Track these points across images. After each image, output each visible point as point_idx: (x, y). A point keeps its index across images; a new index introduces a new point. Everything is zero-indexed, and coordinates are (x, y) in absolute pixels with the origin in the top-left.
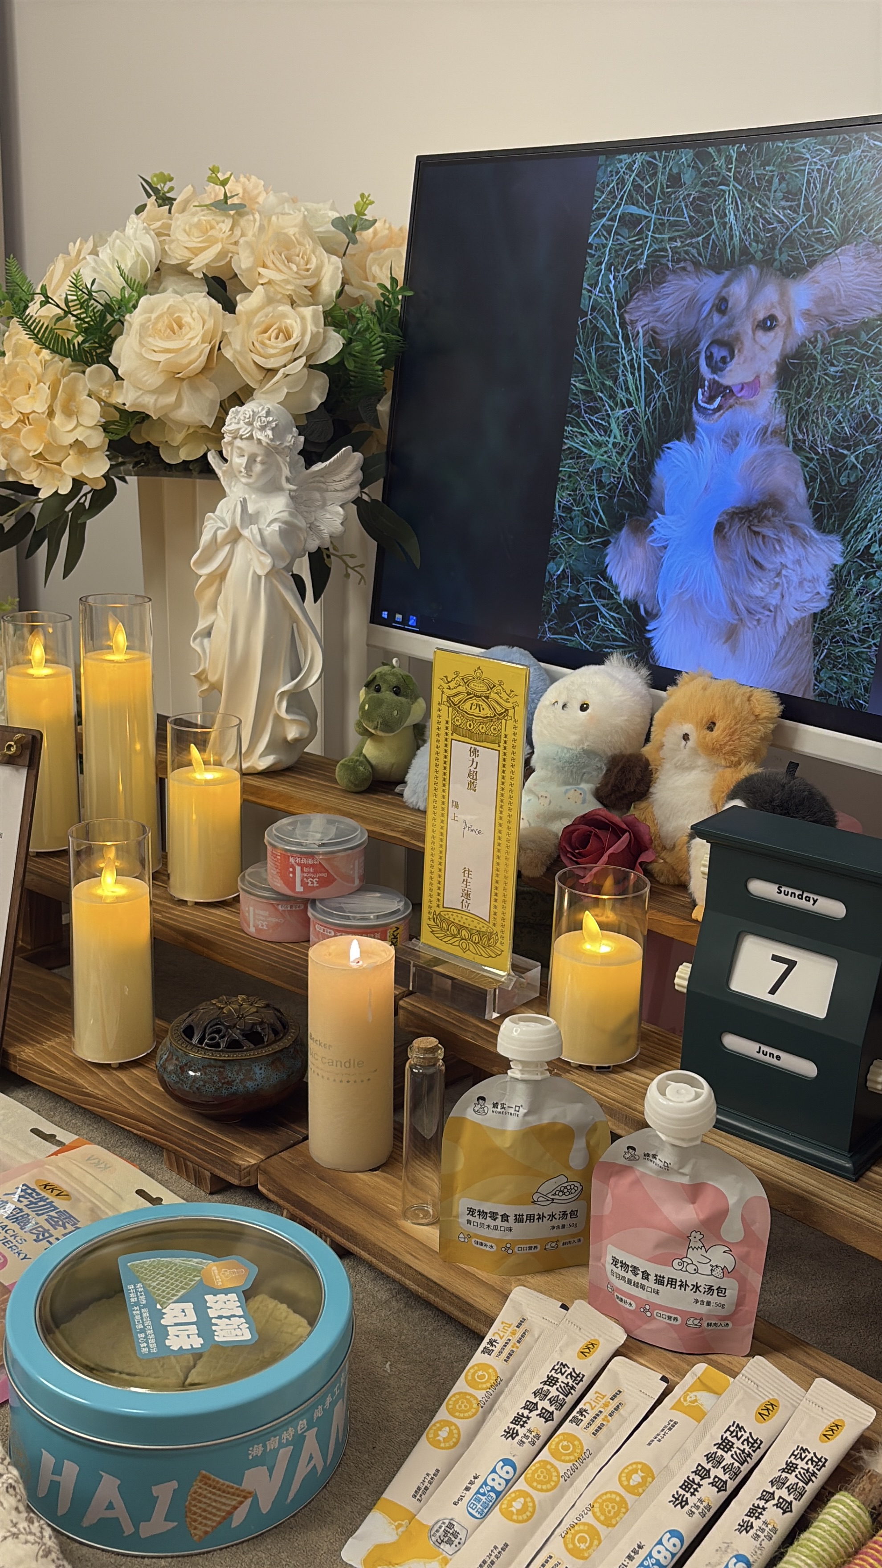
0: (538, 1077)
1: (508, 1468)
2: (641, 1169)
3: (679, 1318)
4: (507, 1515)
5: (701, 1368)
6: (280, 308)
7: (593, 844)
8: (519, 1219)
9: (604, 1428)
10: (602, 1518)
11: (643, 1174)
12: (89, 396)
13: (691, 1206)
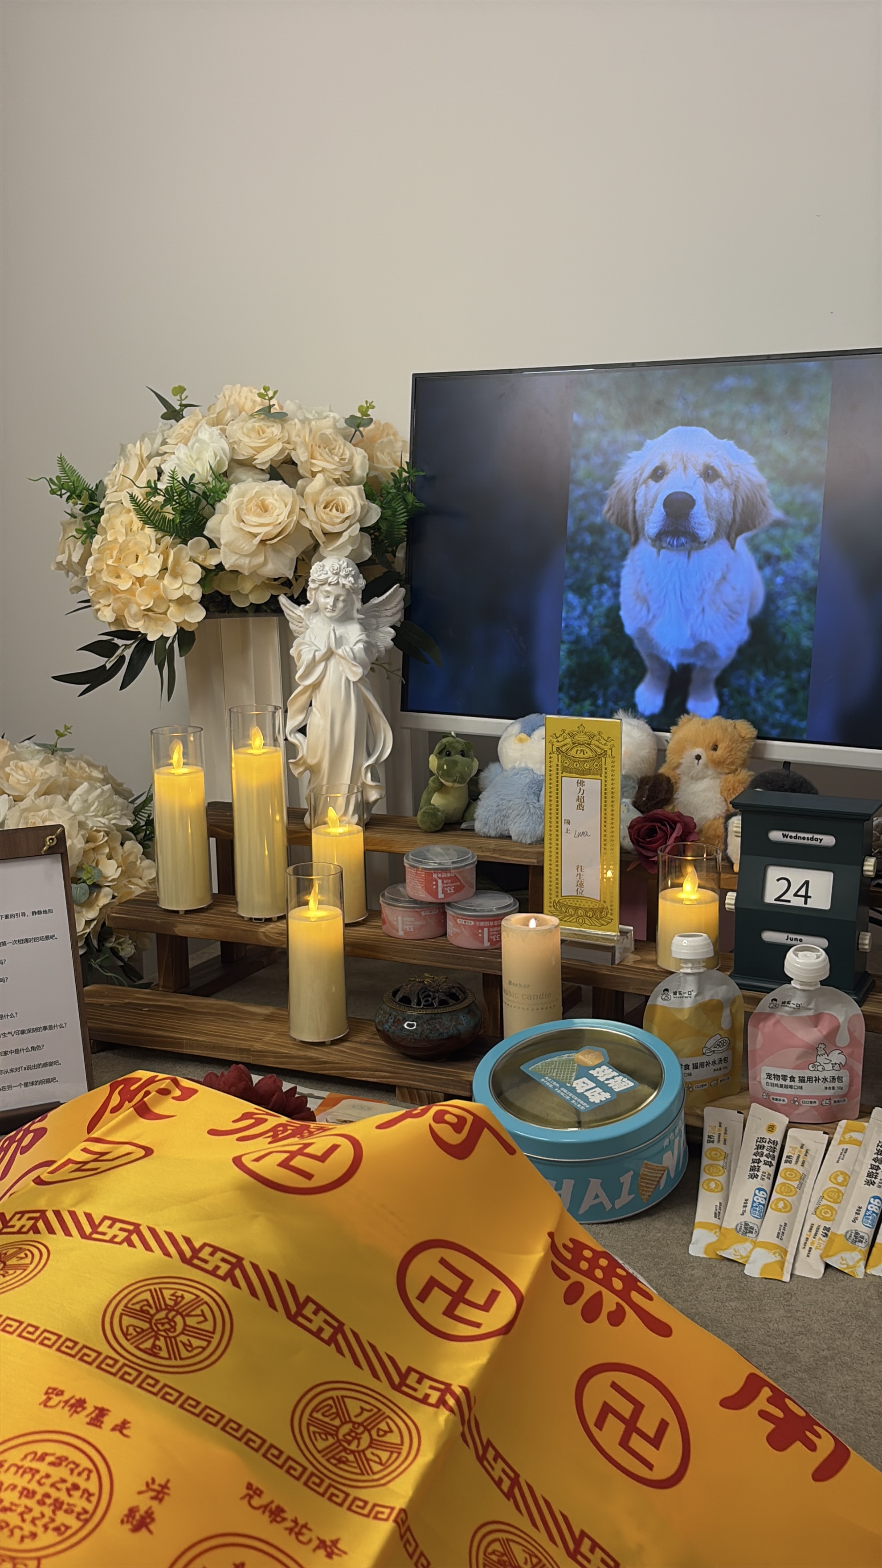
0: (702, 970)
1: (762, 1192)
2: (779, 1013)
3: (817, 1102)
4: (778, 1210)
5: (843, 1123)
6: (335, 489)
7: (660, 834)
8: (695, 1066)
9: (806, 1163)
10: (831, 1200)
11: (781, 1016)
12: (190, 560)
13: (815, 1029)
